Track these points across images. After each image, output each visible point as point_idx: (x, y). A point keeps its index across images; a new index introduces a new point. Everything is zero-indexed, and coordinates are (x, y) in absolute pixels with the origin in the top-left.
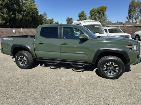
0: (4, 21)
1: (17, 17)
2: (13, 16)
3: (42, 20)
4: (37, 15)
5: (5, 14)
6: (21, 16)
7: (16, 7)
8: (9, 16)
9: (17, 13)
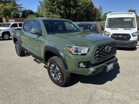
0: (61, 16)
1: (71, 12)
2: (68, 11)
3: (96, 14)
4: (92, 9)
5: (62, 10)
6: (75, 11)
7: (72, 3)
8: (65, 11)
9: (72, 8)
